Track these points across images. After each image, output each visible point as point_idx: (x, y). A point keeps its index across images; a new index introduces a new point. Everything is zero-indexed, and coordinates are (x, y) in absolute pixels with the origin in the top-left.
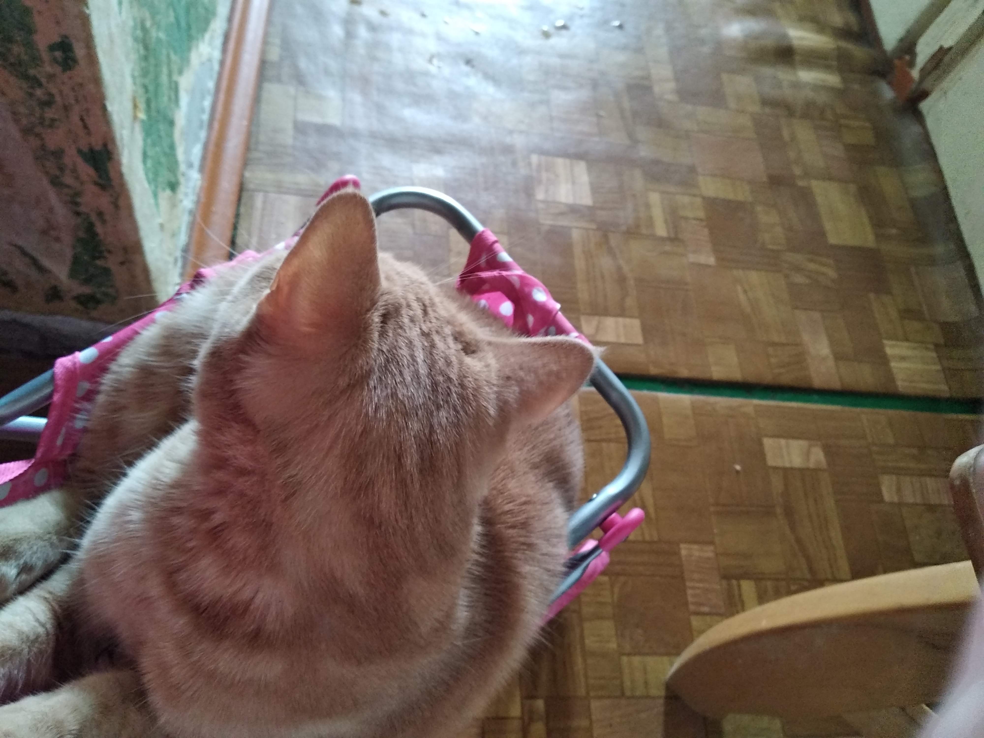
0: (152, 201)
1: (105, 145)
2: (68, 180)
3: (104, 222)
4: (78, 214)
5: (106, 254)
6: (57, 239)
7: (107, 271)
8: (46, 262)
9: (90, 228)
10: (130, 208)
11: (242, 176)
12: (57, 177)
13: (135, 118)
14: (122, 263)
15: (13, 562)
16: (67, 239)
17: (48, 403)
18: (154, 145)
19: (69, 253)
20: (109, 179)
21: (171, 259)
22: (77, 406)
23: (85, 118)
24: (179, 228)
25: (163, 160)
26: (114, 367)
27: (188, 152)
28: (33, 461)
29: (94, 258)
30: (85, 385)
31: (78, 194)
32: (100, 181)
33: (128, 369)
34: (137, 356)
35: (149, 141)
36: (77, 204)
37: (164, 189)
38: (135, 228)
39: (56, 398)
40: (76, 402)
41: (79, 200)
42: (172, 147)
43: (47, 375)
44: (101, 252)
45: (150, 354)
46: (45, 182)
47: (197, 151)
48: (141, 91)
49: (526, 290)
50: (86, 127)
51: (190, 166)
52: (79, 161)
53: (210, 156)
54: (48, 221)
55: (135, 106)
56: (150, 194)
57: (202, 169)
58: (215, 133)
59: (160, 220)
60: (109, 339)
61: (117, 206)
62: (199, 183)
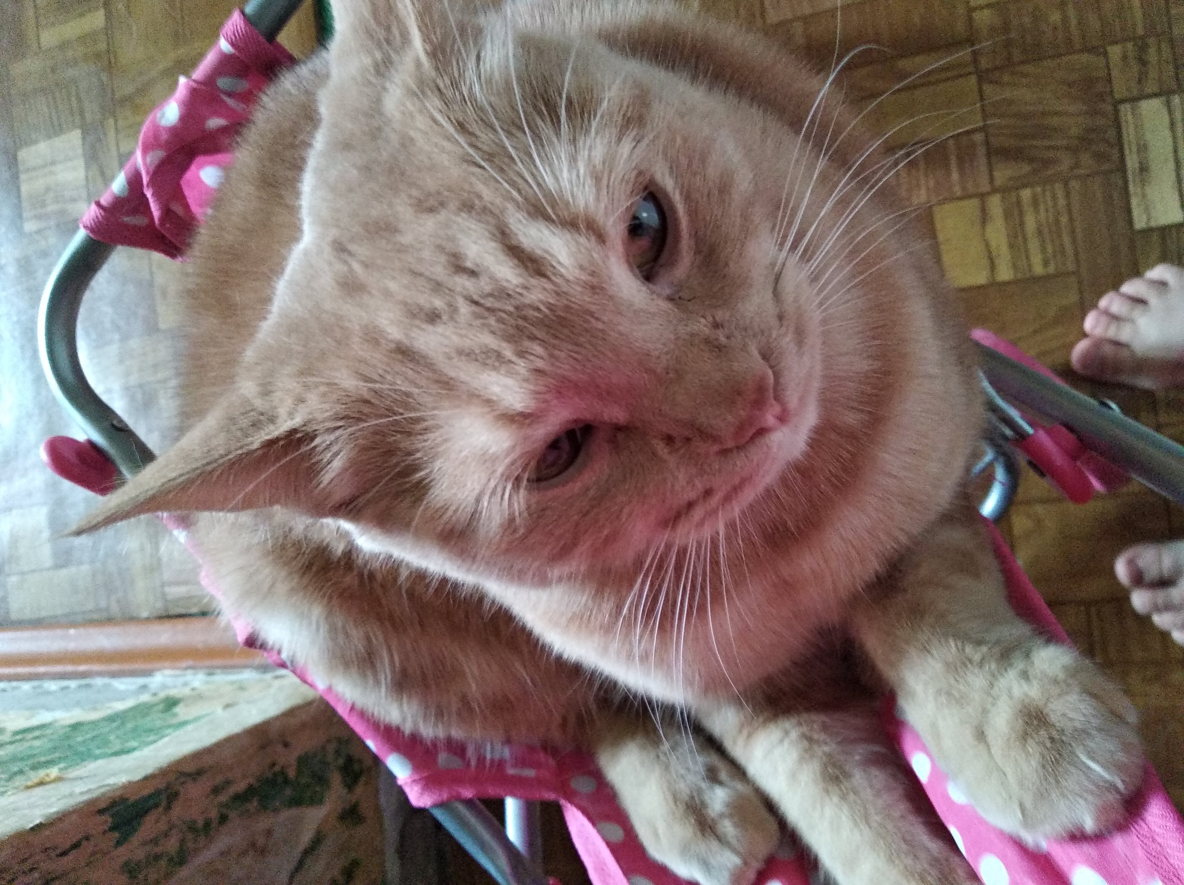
0: (190, 727)
1: (101, 812)
2: (172, 845)
3: (228, 783)
4: (223, 819)
5: (277, 768)
6: (269, 833)
7: (303, 761)
8: (306, 837)
9: (241, 798)
10: (197, 755)
11: (148, 620)
12: (171, 860)
13: (59, 779)
14: (286, 745)
15: (708, 797)
16: (263, 822)
17: (478, 802)
18: (106, 743)
19: (286, 814)
20: (158, 793)
21: (277, 683)
22: (473, 763)
23: (59, 851)
24: (232, 683)
25: (129, 726)
26: (408, 728)
27: (122, 697)
28: (563, 802)
29: (286, 781)
30: (443, 758)
31: (192, 828)
32: (164, 804)
33: (405, 707)
34: (383, 701)
35: (98, 752)
36: (207, 825)
37: (175, 715)
38: (230, 740)
39: (468, 793)
40: (468, 765)
41: (200, 823)
42: (111, 719)
43: (440, 815)
44: (275, 774)
45: (377, 682)
46: (184, 872)
47: (121, 685)
48: (19, 781)
49: (164, 137)
50: (76, 846)
51: (144, 688)
52: (136, 840)
53: (126, 667)
54: (244, 853)
55: (41, 783)
56: (180, 732)
57: (148, 673)
58: (96, 667)
59: (219, 711)
60: (371, 744)
61: (199, 773)
62: (168, 672)
